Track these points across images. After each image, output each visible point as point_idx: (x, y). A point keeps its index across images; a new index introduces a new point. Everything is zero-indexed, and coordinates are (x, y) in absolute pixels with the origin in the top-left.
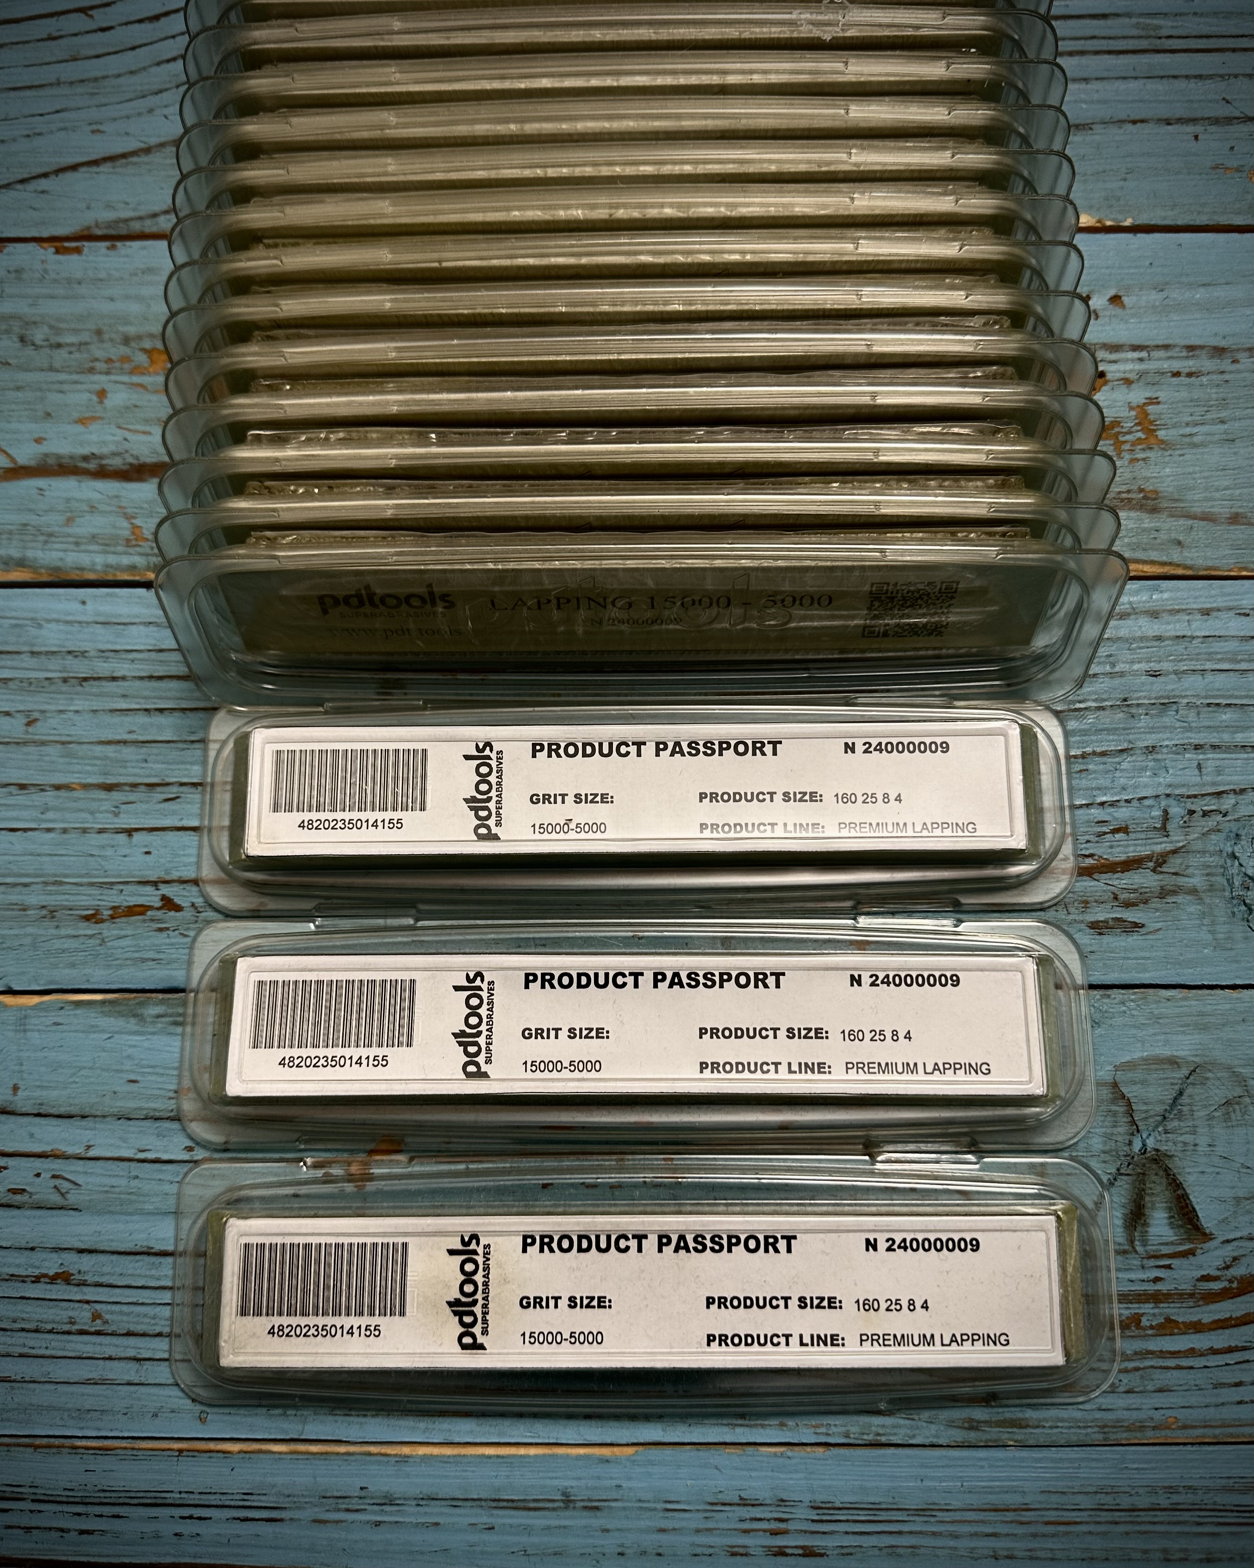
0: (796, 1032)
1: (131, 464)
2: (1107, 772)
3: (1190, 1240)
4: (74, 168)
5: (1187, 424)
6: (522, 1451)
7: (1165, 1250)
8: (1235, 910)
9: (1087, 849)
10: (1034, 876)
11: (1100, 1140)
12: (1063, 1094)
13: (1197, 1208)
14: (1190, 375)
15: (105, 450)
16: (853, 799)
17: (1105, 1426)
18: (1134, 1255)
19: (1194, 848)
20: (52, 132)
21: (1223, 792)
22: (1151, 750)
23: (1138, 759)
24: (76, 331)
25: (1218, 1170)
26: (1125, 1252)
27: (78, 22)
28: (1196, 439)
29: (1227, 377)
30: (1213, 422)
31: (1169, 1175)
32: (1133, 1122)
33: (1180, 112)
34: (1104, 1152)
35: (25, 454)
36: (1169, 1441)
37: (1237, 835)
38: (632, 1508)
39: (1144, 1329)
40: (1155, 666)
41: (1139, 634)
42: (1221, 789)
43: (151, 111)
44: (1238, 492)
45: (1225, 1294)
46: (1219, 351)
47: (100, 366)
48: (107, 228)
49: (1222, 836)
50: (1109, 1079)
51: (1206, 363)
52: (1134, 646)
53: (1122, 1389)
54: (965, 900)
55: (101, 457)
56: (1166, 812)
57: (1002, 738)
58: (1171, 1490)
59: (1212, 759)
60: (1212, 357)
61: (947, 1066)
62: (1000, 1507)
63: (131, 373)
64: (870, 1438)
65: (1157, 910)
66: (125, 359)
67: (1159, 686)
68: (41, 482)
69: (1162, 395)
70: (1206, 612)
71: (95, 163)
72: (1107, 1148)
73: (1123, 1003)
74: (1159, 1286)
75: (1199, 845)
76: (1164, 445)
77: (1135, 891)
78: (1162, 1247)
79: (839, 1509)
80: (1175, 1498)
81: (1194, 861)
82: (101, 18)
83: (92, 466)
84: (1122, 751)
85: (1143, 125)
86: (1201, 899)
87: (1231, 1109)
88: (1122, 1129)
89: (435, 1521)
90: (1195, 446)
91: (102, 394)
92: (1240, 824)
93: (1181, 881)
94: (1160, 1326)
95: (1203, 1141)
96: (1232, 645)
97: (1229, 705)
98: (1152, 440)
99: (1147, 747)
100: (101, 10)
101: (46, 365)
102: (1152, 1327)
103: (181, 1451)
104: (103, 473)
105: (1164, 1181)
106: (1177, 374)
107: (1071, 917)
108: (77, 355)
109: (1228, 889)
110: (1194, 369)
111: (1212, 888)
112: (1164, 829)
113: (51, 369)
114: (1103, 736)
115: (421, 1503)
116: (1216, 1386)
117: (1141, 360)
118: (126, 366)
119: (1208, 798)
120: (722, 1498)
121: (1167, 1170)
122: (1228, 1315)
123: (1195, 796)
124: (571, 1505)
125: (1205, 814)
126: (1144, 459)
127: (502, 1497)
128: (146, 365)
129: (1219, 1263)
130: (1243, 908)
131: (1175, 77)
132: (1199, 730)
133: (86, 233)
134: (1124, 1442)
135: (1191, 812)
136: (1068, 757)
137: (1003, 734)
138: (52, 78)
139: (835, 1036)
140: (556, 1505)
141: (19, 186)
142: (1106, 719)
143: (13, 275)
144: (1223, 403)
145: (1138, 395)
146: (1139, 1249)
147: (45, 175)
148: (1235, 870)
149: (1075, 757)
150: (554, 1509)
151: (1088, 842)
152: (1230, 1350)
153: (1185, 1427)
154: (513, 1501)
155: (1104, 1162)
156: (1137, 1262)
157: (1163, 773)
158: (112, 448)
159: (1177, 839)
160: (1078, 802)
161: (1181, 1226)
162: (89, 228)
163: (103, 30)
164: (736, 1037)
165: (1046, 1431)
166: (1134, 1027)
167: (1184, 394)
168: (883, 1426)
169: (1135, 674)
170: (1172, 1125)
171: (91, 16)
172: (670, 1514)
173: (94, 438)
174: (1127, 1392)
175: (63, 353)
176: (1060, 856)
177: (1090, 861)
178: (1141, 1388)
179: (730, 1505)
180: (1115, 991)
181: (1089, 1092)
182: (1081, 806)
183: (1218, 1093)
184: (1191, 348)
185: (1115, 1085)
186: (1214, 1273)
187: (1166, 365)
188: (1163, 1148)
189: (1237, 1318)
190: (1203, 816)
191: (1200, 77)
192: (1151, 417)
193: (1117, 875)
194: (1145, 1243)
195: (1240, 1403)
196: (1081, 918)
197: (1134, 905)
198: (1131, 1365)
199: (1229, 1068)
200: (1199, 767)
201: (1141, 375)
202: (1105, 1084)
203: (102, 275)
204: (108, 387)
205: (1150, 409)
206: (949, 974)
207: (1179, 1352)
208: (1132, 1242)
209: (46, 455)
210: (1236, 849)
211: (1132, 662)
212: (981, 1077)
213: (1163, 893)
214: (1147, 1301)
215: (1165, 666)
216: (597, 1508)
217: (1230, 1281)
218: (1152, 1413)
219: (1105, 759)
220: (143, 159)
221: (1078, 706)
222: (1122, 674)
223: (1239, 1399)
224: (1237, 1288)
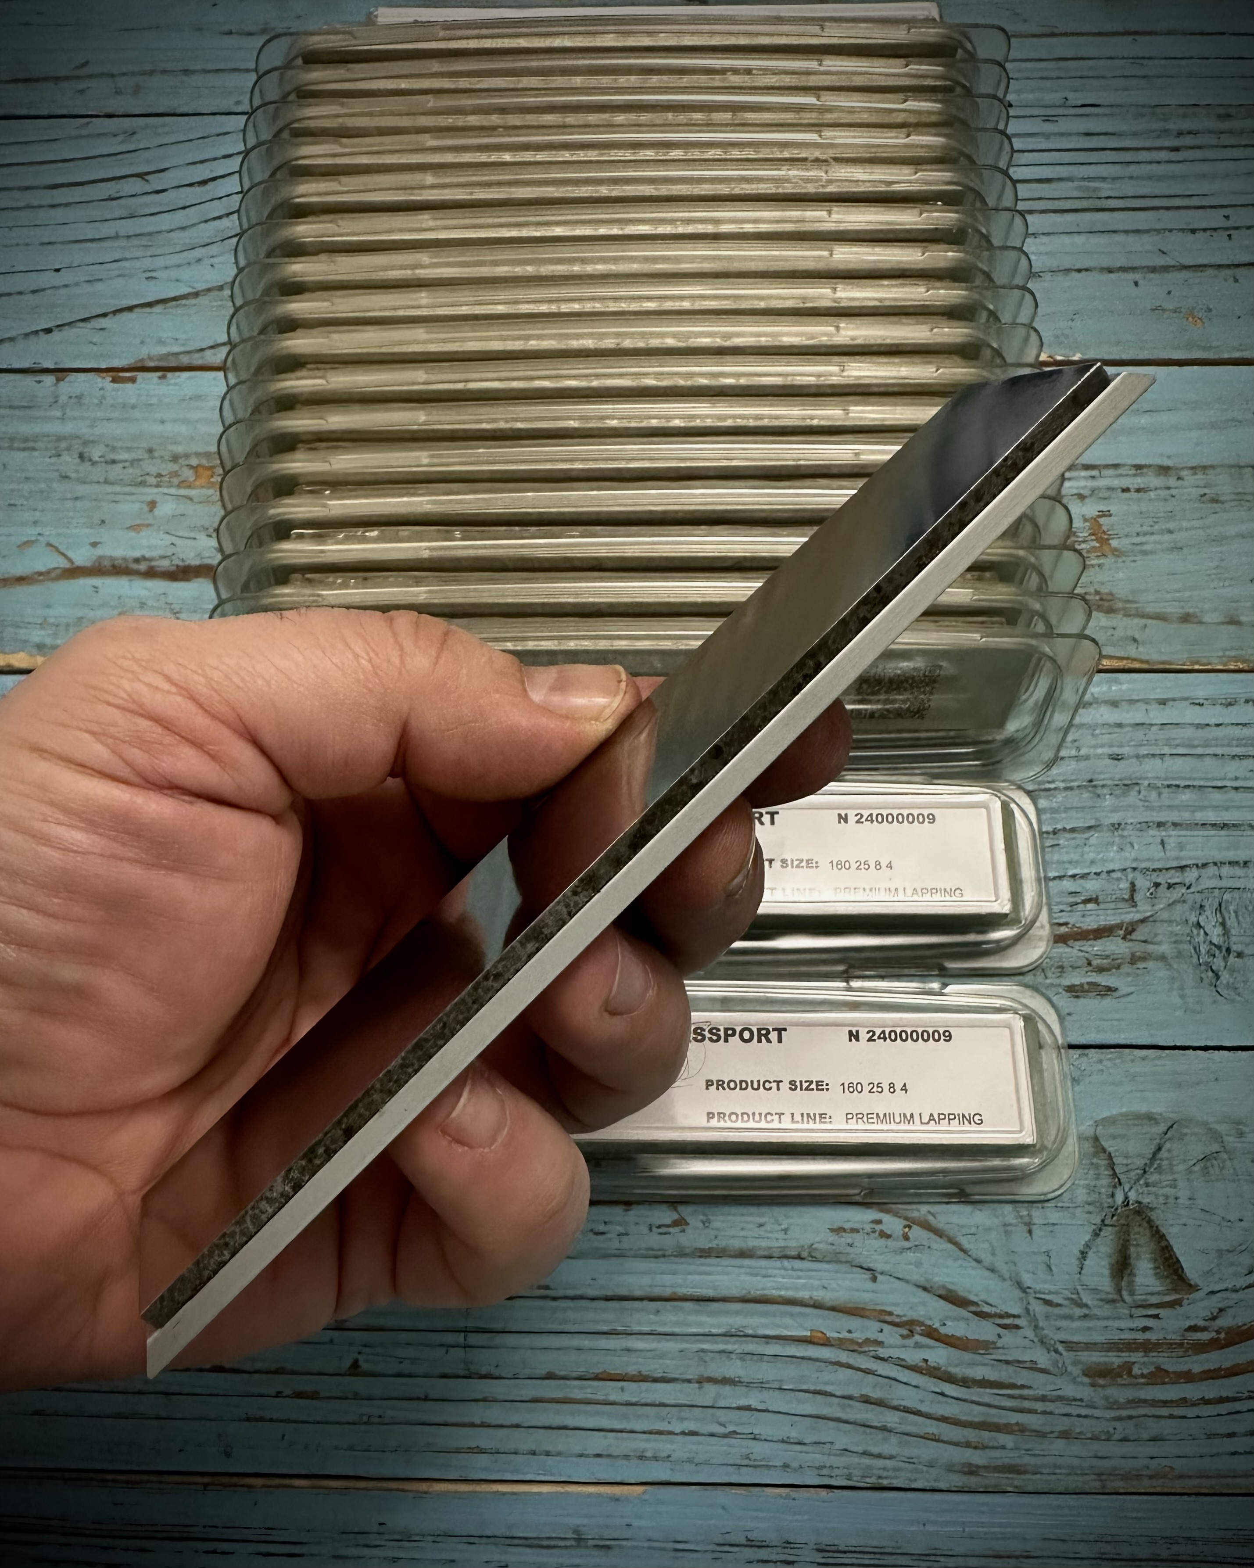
0: (798, 1084)
1: (177, 566)
2: (1077, 846)
3: (1175, 1290)
4: (130, 309)
5: (1138, 534)
6: (535, 1489)
7: (1154, 1300)
8: (1203, 975)
9: (1060, 917)
10: (1015, 941)
11: (1085, 1191)
12: (1050, 1146)
13: (1182, 1259)
14: (1138, 490)
15: (155, 554)
16: (847, 866)
17: (1102, 1474)
18: (1122, 1303)
19: (1161, 918)
20: (111, 279)
21: (1186, 866)
22: (1117, 826)
23: (1106, 835)
24: (129, 449)
25: (1200, 1223)
26: (1113, 1301)
27: (137, 186)
28: (1145, 547)
29: (1173, 492)
30: (1162, 532)
31: (1152, 1227)
32: (1115, 1175)
33: (1122, 262)
34: (1089, 1204)
35: (82, 557)
36: (1166, 1490)
37: (1201, 906)
38: (643, 1547)
39: (1135, 1377)
40: (1116, 750)
41: (1101, 721)
42: (1184, 863)
43: (199, 260)
44: (1187, 594)
45: (1214, 1345)
46: (1164, 470)
47: (152, 480)
48: (159, 360)
49: (1186, 907)
50: (1090, 1132)
51: (1152, 480)
52: (1097, 732)
53: (1116, 1437)
54: (951, 965)
55: (150, 560)
56: (1133, 885)
57: (984, 811)
58: (1171, 1541)
59: (1173, 837)
60: (1159, 475)
61: (942, 1117)
62: (1002, 1553)
63: (179, 486)
64: (872, 1480)
65: (1128, 974)
66: (175, 474)
67: (1122, 770)
68: (97, 581)
69: (1113, 509)
70: (1163, 702)
71: (149, 305)
72: (1090, 1199)
73: (1101, 1061)
74: (1148, 1335)
75: (1165, 915)
76: (1117, 553)
77: (1107, 957)
78: (1149, 1297)
79: (845, 1552)
80: (1175, 1549)
81: (1162, 929)
82: (156, 182)
83: (143, 567)
84: (1090, 828)
85: (1088, 273)
86: (1170, 966)
87: (1209, 1164)
88: (1105, 1181)
89: (451, 1558)
90: (1145, 553)
91: (152, 505)
92: (1203, 896)
93: (1150, 948)
94: (1152, 1374)
95: (1183, 1194)
96: (1189, 732)
97: (1188, 786)
98: (1106, 548)
99: (1113, 825)
100: (156, 175)
101: (102, 480)
102: (1143, 1376)
103: (206, 1485)
104: (151, 574)
105: (1148, 1232)
106: (1126, 490)
107: (1048, 981)
108: (130, 471)
109: (1195, 956)
110: (1142, 486)
111: (1179, 955)
112: (1131, 900)
113: (107, 482)
114: (1073, 813)
115: (438, 1539)
116: (1211, 1436)
117: (1093, 477)
118: (175, 481)
119: (1173, 871)
120: (732, 1538)
121: (1150, 1222)
122: (1217, 1366)
123: (1160, 870)
124: (582, 1543)
125: (1170, 886)
126: (1099, 566)
127: (516, 1535)
128: (192, 479)
129: (1207, 1313)
130: (1210, 974)
131: (1114, 232)
132: (1161, 808)
133: (139, 365)
134: (1122, 1491)
135: (1157, 885)
136: (1041, 833)
137: (985, 806)
138: (112, 233)
139: (836, 1088)
140: (568, 1543)
141: (82, 324)
142: (1074, 799)
143: (73, 400)
144: (1171, 515)
145: (1090, 509)
146: (1127, 1297)
147: (105, 315)
148: (1201, 938)
149: (1047, 833)
150: (566, 1547)
151: (1062, 911)
152: (1221, 1400)
153: (1181, 1477)
154: (526, 1538)
155: (1089, 1213)
156: (1126, 1312)
157: (1128, 848)
158: (161, 552)
159: (1144, 909)
160: (1051, 874)
161: (1167, 1277)
162: (142, 360)
163: (158, 192)
164: (741, 1089)
165: (1044, 1477)
166: (1113, 1084)
167: (1134, 508)
168: (884, 1469)
169: (1099, 757)
170: (1153, 1178)
171: (147, 181)
172: (681, 1554)
173: (145, 542)
174: (1121, 1440)
175: (118, 468)
176: (1037, 924)
177: (1064, 929)
178: (1136, 1437)
179: (737, 1546)
180: (1093, 1050)
181: (1072, 1145)
182: (1055, 878)
183: (1197, 1150)
184: (1138, 467)
185: (1096, 1139)
186: (1201, 1323)
187: (1116, 483)
188: (1146, 1200)
189: (1228, 1369)
190: (1169, 888)
191: (1137, 231)
192: (1105, 528)
193: (1090, 942)
194: (1132, 1293)
195: (1234, 1453)
196: (1057, 981)
197: (1108, 970)
198: (1124, 1413)
199: (1205, 1124)
200: (1162, 843)
201: (1093, 491)
202: (1086, 1139)
203: (154, 401)
204: (158, 499)
205: (1102, 520)
206: (941, 1031)
207: (1171, 1401)
208: (1119, 1291)
209: (101, 558)
210: (1201, 919)
211: (1095, 747)
212: (974, 1127)
213: (1134, 960)
214: (1136, 1350)
215: (1125, 750)
216: (608, 1547)
217: (1218, 1332)
218: (1147, 1462)
219: (1074, 835)
220: (193, 301)
221: (1048, 786)
222: (1087, 758)
223: (1233, 1450)
224: (1225, 1339)
